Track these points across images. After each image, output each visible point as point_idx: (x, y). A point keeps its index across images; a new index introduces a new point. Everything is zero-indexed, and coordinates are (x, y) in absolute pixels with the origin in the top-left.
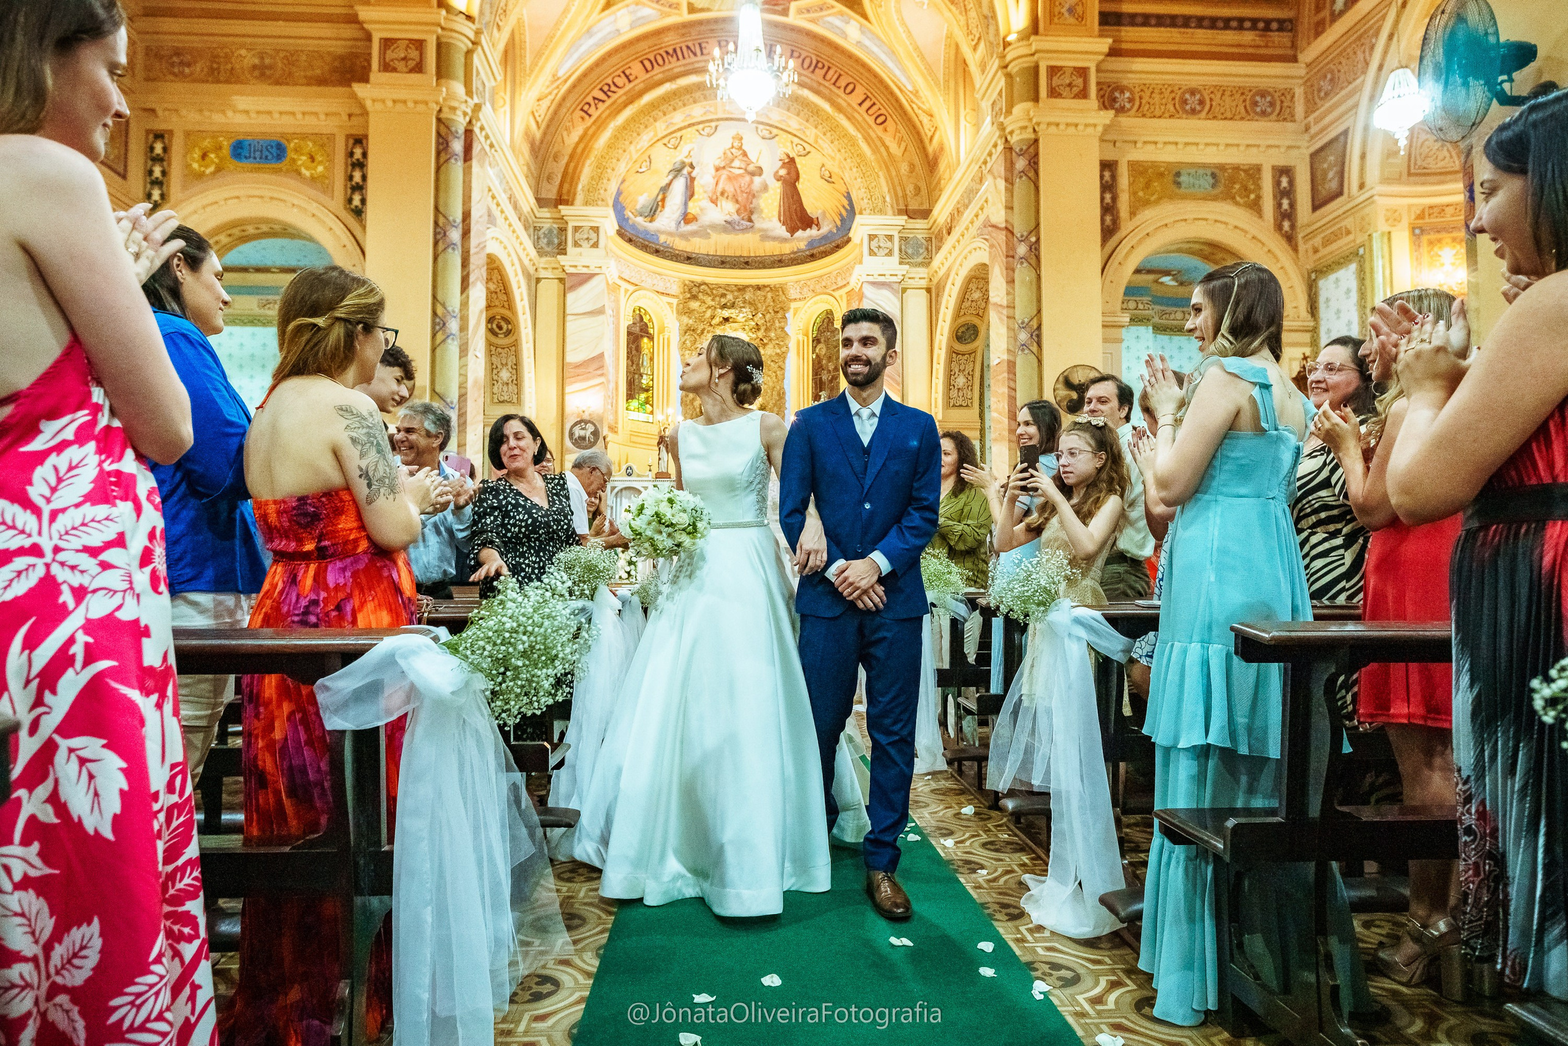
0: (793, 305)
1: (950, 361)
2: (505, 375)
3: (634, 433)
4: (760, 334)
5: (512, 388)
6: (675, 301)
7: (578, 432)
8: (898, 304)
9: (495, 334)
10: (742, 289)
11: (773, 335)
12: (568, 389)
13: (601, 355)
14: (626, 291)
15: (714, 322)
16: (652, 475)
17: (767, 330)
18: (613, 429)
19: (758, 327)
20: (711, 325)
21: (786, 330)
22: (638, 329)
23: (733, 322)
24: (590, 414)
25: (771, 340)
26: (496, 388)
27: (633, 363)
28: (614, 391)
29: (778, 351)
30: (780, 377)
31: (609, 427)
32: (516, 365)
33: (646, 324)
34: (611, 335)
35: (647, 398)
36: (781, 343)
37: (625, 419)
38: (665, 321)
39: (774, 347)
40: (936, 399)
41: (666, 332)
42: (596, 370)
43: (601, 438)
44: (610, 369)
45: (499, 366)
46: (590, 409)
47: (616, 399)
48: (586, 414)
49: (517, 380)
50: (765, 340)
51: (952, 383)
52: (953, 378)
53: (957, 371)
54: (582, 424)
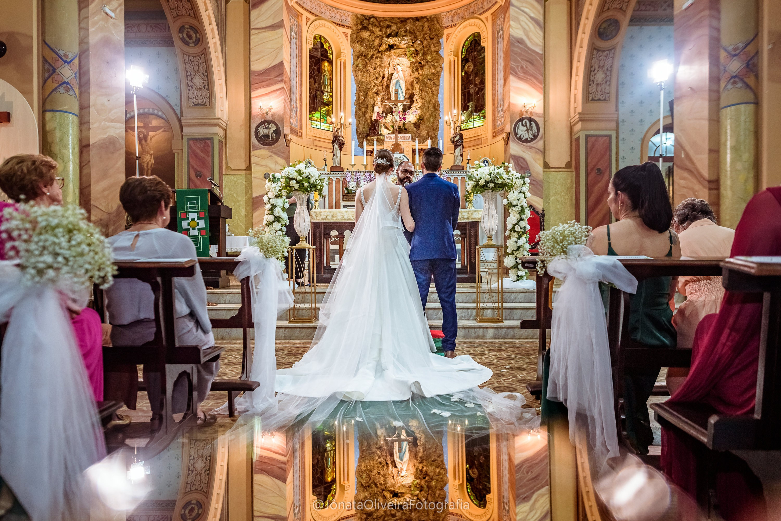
0: (446, 32)
1: (590, 57)
2: (198, 81)
3: (315, 138)
4: (418, 58)
5: (205, 93)
6: (349, 31)
7: (262, 131)
8: (542, 13)
9: (187, 44)
10: (404, 21)
11: (429, 58)
12: (253, 94)
13: (281, 64)
14: (308, 19)
15: (381, 49)
16: (327, 169)
17: (424, 54)
18: (297, 133)
19: (417, 52)
20: (379, 52)
21: (440, 52)
22: (319, 54)
23: (397, 49)
24: (272, 116)
25: (427, 62)
26: (191, 92)
27: (315, 82)
28: (298, 102)
29: (434, 71)
30: (435, 92)
31: (293, 131)
32: (206, 71)
33: (326, 50)
34: (294, 54)
35: (328, 111)
36: (436, 64)
37: (308, 127)
38: (342, 48)
39: (430, 68)
40: (575, 95)
41: (342, 57)
42: (276, 77)
43: (282, 136)
44: (294, 82)
45: (192, 73)
46: (272, 110)
47: (300, 110)
48: (269, 115)
49: (208, 85)
50: (422, 62)
51: (592, 78)
52: (592, 74)
53: (597, 67)
54: (266, 124)
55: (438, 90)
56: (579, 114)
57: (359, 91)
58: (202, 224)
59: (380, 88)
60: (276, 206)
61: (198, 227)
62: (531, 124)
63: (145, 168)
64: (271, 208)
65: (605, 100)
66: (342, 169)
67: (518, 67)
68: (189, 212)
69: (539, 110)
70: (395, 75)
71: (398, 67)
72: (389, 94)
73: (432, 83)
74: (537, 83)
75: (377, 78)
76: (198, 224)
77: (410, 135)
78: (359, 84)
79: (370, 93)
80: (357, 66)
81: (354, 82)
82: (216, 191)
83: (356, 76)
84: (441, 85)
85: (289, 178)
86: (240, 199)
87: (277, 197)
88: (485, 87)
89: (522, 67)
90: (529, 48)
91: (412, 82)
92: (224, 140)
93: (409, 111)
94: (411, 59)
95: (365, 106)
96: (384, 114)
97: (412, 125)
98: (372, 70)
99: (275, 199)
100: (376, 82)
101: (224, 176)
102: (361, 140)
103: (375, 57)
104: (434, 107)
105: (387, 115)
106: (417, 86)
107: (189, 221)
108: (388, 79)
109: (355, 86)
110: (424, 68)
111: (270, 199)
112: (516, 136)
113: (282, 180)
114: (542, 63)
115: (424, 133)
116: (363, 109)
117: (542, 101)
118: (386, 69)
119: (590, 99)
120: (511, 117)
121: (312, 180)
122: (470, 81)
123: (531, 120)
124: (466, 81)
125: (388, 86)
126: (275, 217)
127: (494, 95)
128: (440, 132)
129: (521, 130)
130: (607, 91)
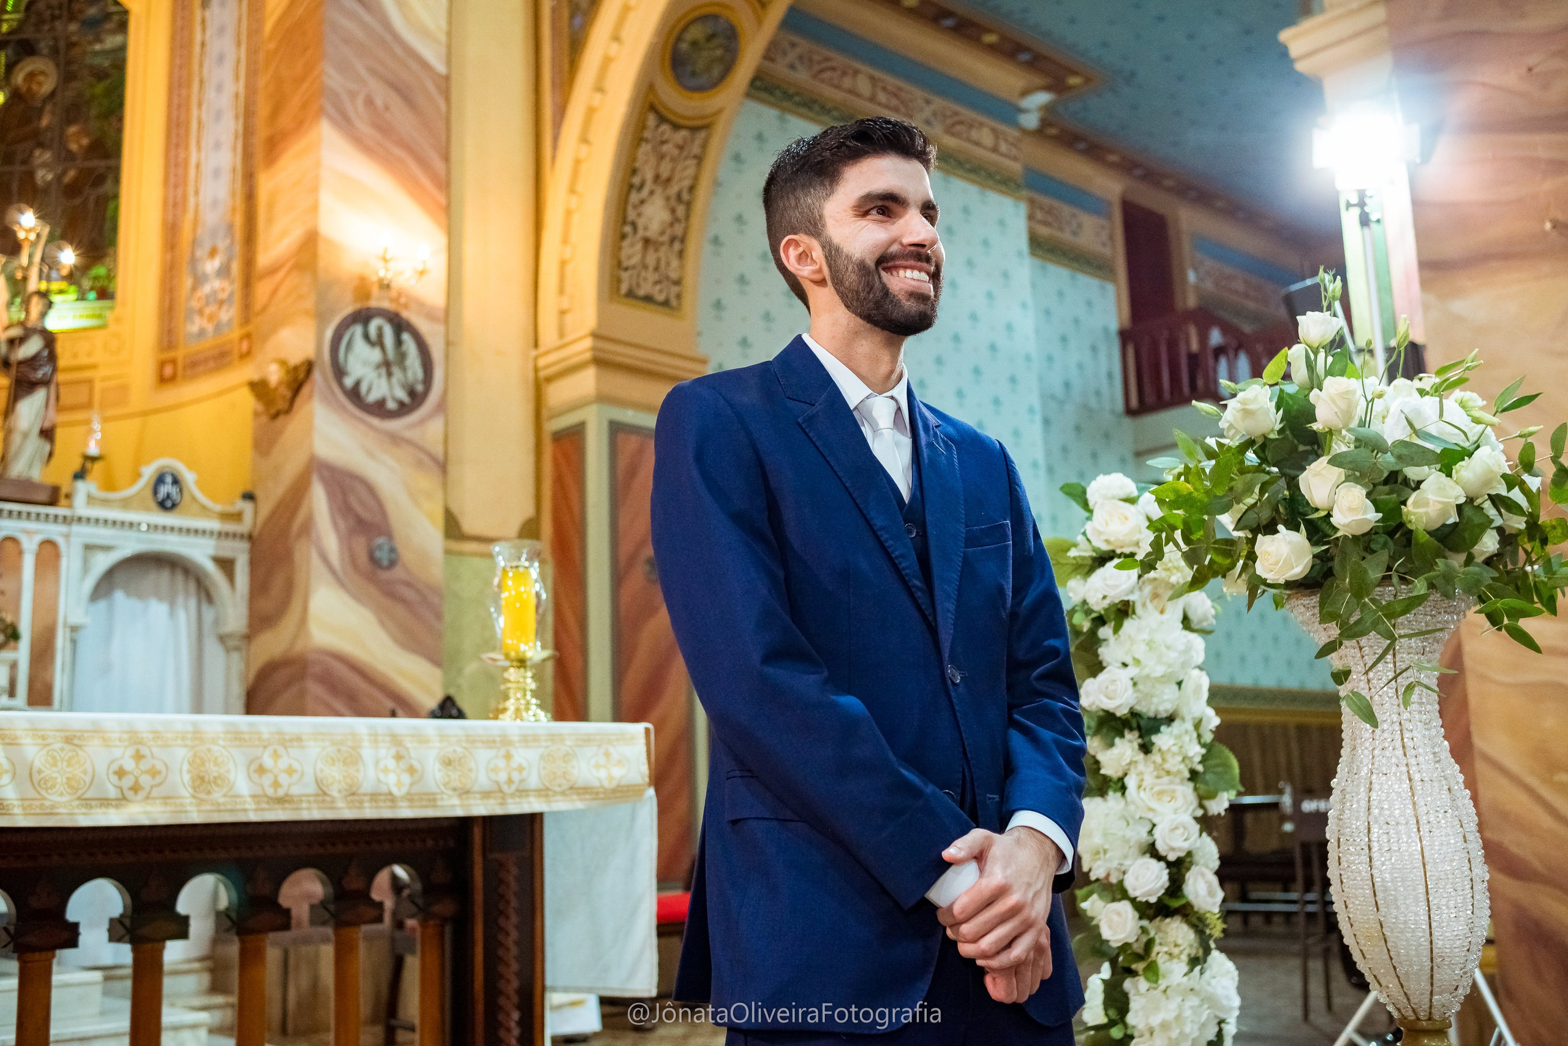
40: (563, 264)
51: (631, 215)
52: (634, 197)
53: (649, 176)
62: (399, 342)
65: (666, 303)
69: (431, 286)
89: (369, 100)
112: (339, 381)
114: (441, 107)
117: (442, 259)
119: (624, 288)
123: (398, 324)
129: (362, 360)
130: (674, 275)
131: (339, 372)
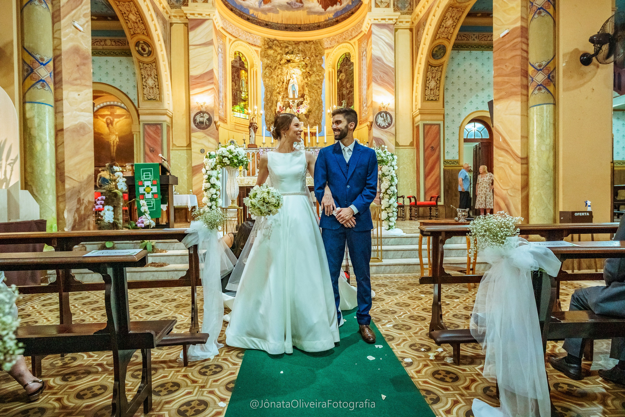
0: (326, 51)
1: (426, 71)
2: (150, 82)
3: (237, 124)
4: (308, 70)
5: (156, 90)
6: (259, 50)
7: (199, 119)
8: (393, 39)
9: (142, 55)
10: (297, 43)
11: (315, 69)
12: (192, 92)
13: (212, 71)
14: (230, 40)
15: (282, 62)
16: (246, 146)
17: (312, 67)
18: (224, 120)
19: (306, 65)
20: (280, 64)
21: (322, 66)
22: (238, 65)
23: (293, 62)
24: (206, 108)
25: (314, 72)
26: (145, 90)
27: (236, 84)
28: (224, 99)
29: (318, 78)
30: (319, 93)
31: (220, 119)
32: (157, 75)
33: (243, 62)
34: (221, 64)
35: (245, 105)
36: (320, 74)
37: (231, 116)
38: (254, 61)
39: (316, 76)
40: (416, 96)
41: (255, 68)
42: (209, 80)
43: (213, 123)
44: (221, 85)
45: (146, 76)
46: (206, 104)
47: (226, 104)
48: (204, 108)
49: (158, 85)
50: (310, 72)
51: (427, 85)
52: (428, 82)
53: (430, 78)
54: (201, 114)
55: (321, 91)
56: (419, 109)
57: (267, 91)
58: (155, 189)
59: (281, 89)
60: (212, 176)
61: (152, 192)
62: (386, 116)
63: (112, 144)
64: (208, 178)
65: (436, 100)
66: (256, 146)
67: (377, 76)
68: (144, 181)
69: (392, 106)
70: (291, 81)
71: (293, 75)
72: (287, 94)
73: (317, 87)
74: (390, 87)
75: (279, 83)
76: (152, 190)
77: (303, 122)
78: (266, 87)
79: (275, 93)
80: (265, 74)
81: (263, 85)
82: (165, 164)
83: (265, 81)
84: (323, 88)
85: (222, 156)
86: (183, 167)
87: (212, 169)
88: (353, 90)
89: (380, 76)
90: (384, 64)
91: (303, 86)
92: (170, 125)
93: (301, 106)
94: (302, 70)
95: (271, 102)
96: (284, 108)
97: (304, 116)
98: (275, 77)
99: (211, 171)
100: (278, 85)
101: (171, 151)
102: (269, 126)
103: (277, 68)
104: (319, 103)
105: (286, 108)
106: (306, 89)
107: (144, 188)
108: (286, 83)
109: (264, 87)
110: (312, 76)
111: (207, 171)
112: (377, 124)
113: (217, 158)
114: (394, 74)
115: (312, 121)
116: (270, 104)
117: (394, 100)
118: (285, 77)
119: (426, 99)
120: (373, 111)
121: (240, 158)
122: (343, 86)
123: (386, 113)
124: (340, 86)
125: (287, 89)
126: (211, 184)
127: (360, 95)
128: (323, 120)
129: (380, 120)
130: (437, 94)
131: (377, 123)
